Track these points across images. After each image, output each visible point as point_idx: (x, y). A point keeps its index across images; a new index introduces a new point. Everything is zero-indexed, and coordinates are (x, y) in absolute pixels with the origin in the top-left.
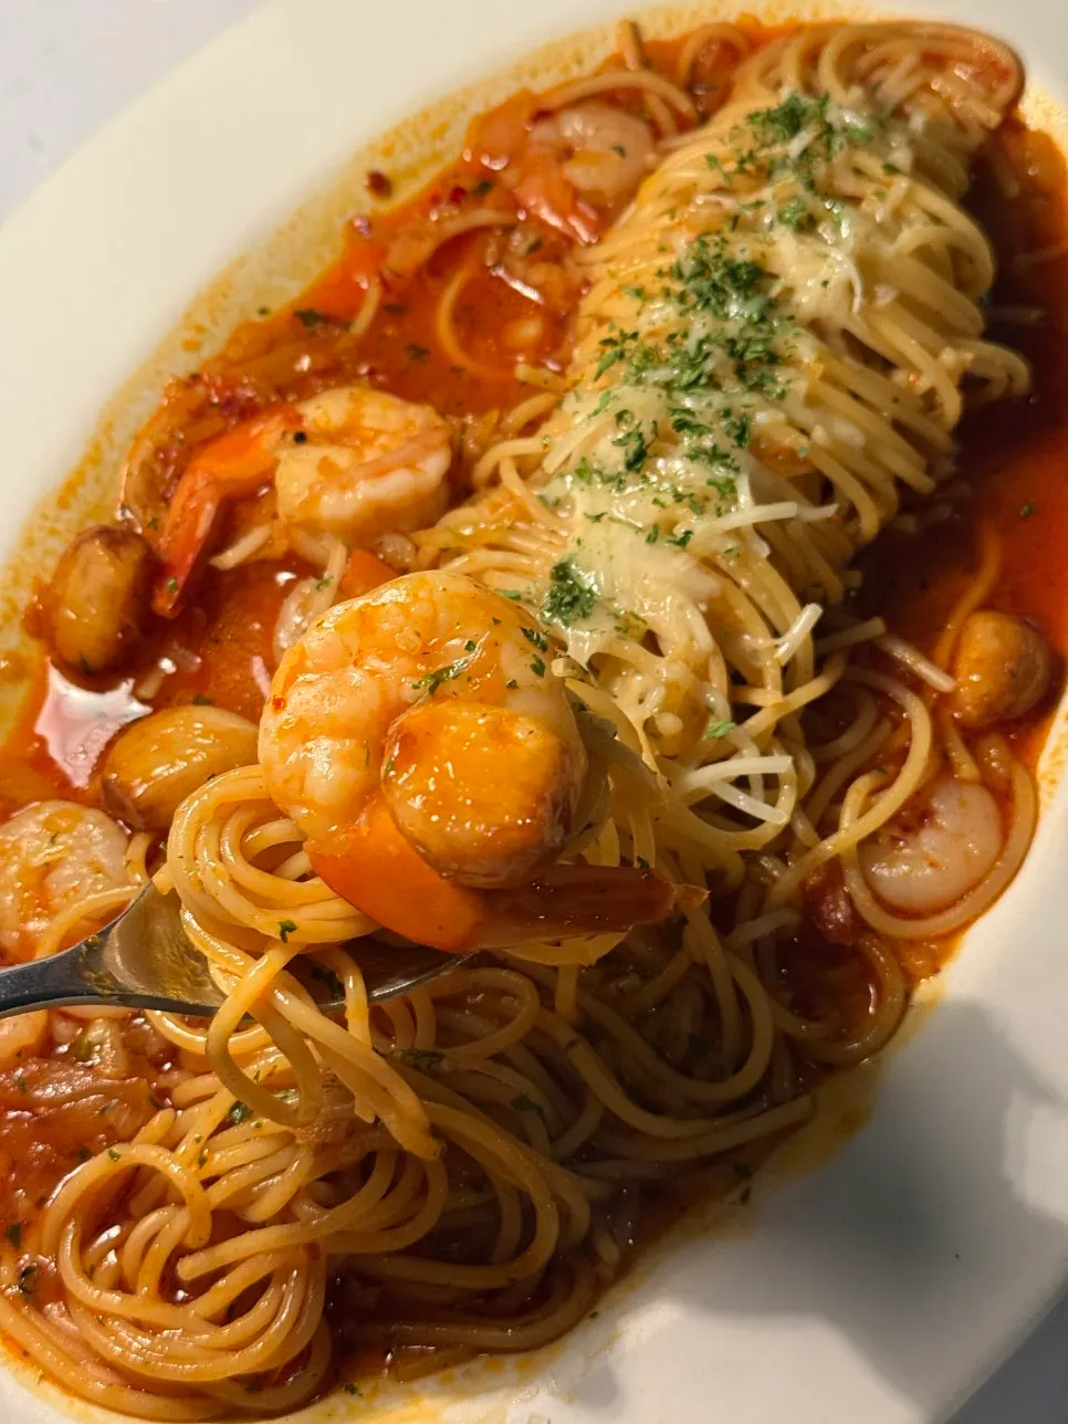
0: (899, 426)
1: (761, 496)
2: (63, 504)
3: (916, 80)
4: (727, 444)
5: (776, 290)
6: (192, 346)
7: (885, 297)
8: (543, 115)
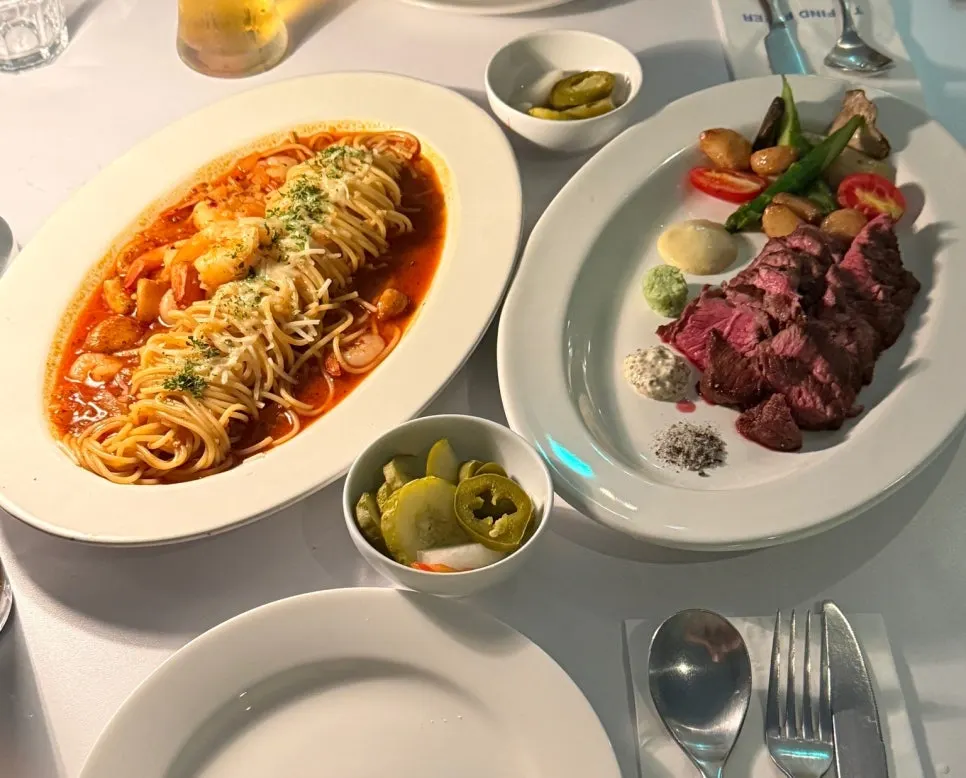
0: (365, 234)
1: (311, 247)
2: (100, 267)
3: (386, 146)
4: (303, 234)
5: (323, 194)
6: (143, 225)
7: (357, 194)
8: (263, 159)
